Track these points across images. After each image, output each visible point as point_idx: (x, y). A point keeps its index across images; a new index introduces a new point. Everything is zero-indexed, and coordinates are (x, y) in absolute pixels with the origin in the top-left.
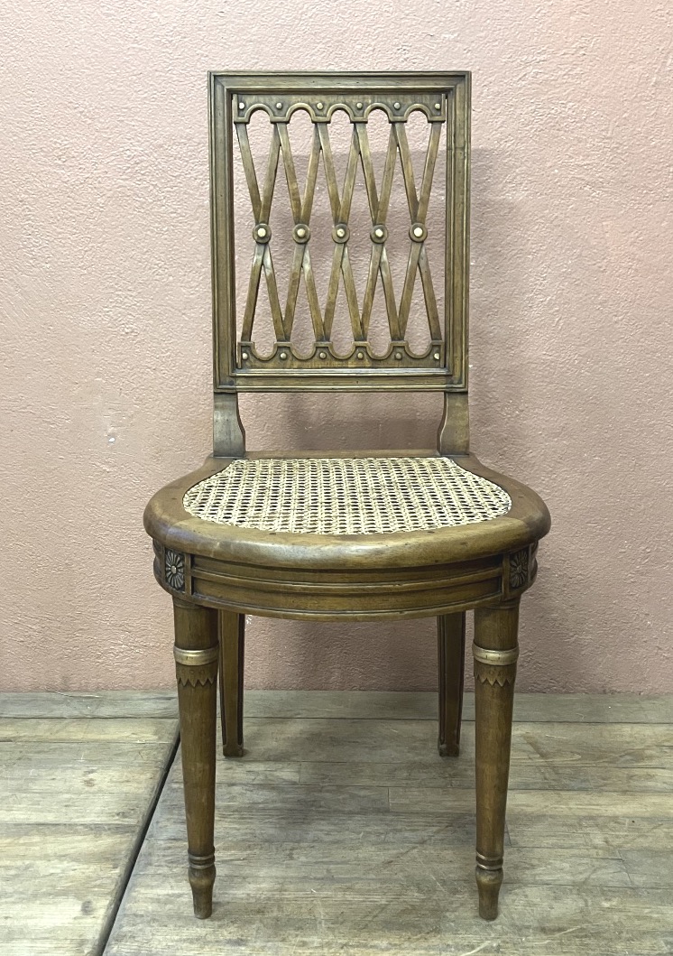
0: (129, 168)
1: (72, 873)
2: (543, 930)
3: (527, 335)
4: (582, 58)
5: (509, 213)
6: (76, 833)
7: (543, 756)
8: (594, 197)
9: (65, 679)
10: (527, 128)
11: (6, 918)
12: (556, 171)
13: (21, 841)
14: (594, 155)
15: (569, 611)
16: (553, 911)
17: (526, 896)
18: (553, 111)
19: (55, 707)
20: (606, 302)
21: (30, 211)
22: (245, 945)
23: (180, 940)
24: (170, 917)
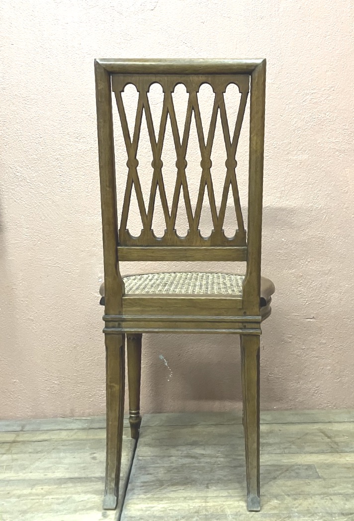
2: (343, 514)
3: (310, 224)
4: (333, 92)
5: (300, 165)
6: (92, 481)
7: (329, 437)
8: (341, 157)
9: (72, 410)
10: (308, 125)
12: (322, 145)
14: (339, 137)
15: (335, 365)
16: (346, 506)
17: (331, 500)
18: (320, 117)
19: (68, 424)
20: (348, 207)
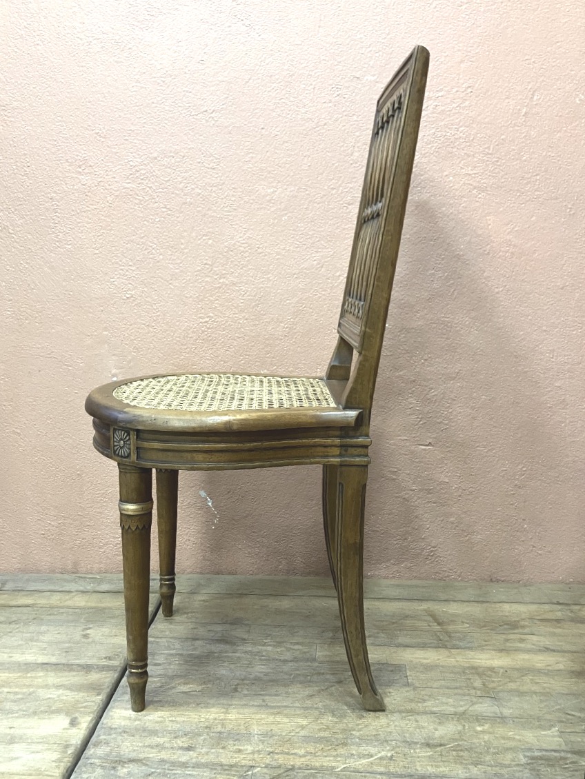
0: (131, 174)
1: (65, 698)
2: (428, 745)
4: (470, 95)
6: (71, 670)
7: (439, 624)
8: (479, 198)
9: (76, 564)
10: (430, 146)
11: (11, 728)
12: (451, 178)
13: (29, 675)
14: (479, 166)
15: (463, 516)
16: (437, 732)
17: (417, 721)
18: (448, 134)
19: (65, 584)
21: (57, 206)
22: (193, 751)
23: (144, 746)
24: (137, 730)
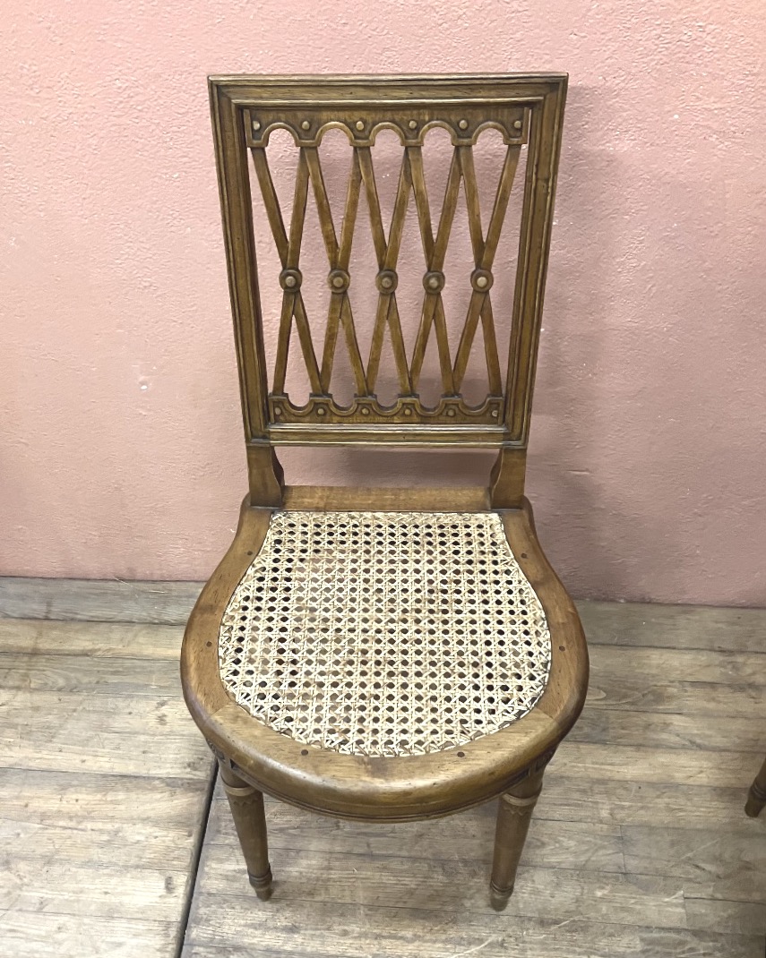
0: (121, 102)
1: (154, 841)
2: (542, 923)
3: (613, 301)
5: (608, 166)
6: (154, 789)
8: (720, 150)
10: (645, 60)
12: (676, 117)
13: (109, 798)
14: (730, 96)
16: (553, 900)
17: (533, 882)
18: (685, 38)
19: (125, 604)
20: (711, 269)
21: (7, 151)
22: (298, 933)
24: (237, 897)
